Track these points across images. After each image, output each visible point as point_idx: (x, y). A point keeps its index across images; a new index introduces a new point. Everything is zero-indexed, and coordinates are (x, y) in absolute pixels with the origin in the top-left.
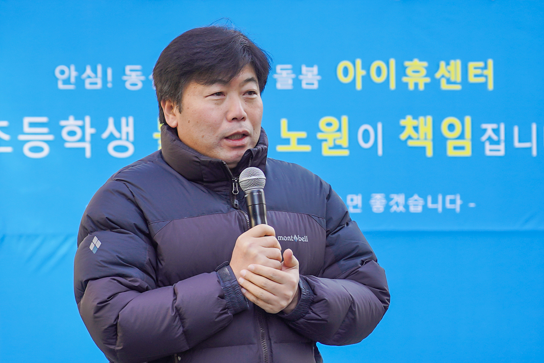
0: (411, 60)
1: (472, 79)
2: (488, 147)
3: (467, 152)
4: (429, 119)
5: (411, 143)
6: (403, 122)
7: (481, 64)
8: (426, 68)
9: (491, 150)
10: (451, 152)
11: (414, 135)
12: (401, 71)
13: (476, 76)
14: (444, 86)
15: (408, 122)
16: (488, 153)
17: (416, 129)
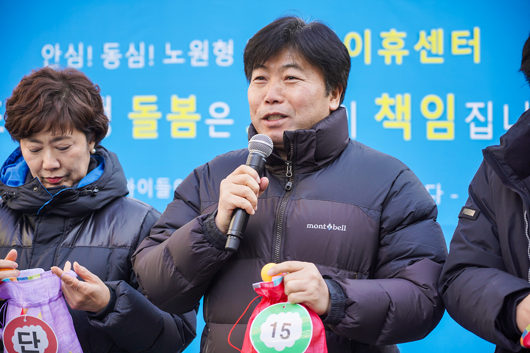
0: (388, 30)
1: (456, 51)
2: (473, 129)
3: (450, 136)
4: (408, 97)
5: (387, 125)
6: (378, 101)
7: (466, 33)
8: (404, 39)
9: (477, 133)
10: (431, 136)
11: (390, 115)
12: (377, 43)
13: (460, 47)
14: (424, 59)
15: (384, 100)
16: (473, 136)
17: (393, 108)
